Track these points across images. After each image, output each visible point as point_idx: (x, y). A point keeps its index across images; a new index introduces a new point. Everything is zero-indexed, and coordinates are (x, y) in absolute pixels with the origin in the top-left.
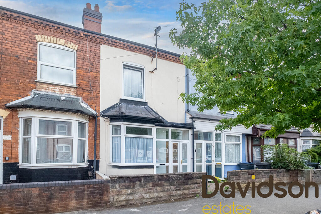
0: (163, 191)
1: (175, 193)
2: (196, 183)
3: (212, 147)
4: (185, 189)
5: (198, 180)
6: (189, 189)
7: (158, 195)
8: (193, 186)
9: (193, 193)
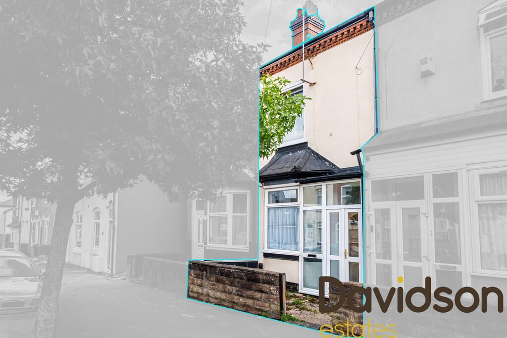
0: (224, 292)
1: (237, 299)
2: (261, 291)
3: (422, 217)
4: (248, 297)
5: (266, 285)
6: (252, 298)
7: (220, 295)
8: (258, 295)
9: (258, 307)
